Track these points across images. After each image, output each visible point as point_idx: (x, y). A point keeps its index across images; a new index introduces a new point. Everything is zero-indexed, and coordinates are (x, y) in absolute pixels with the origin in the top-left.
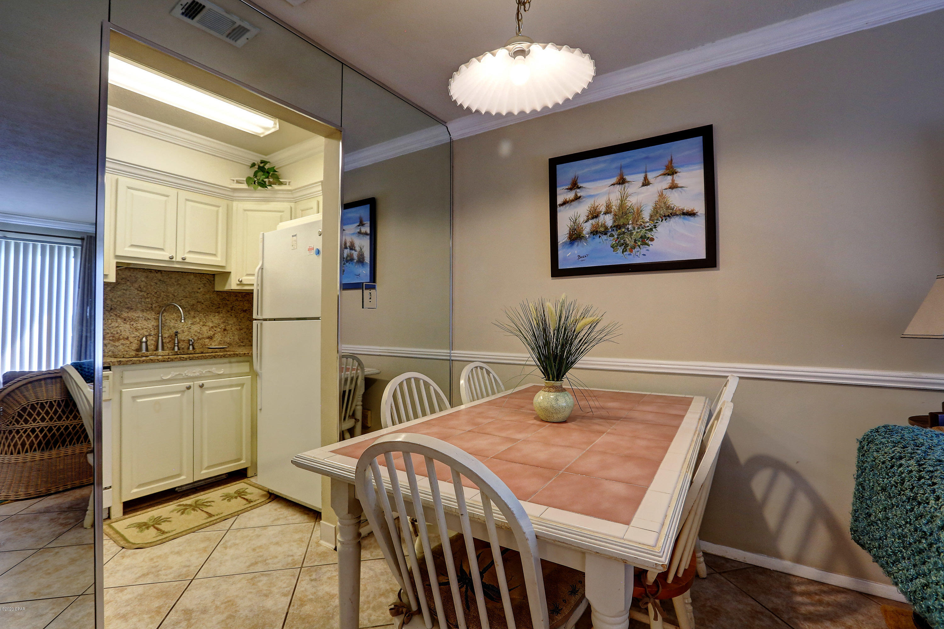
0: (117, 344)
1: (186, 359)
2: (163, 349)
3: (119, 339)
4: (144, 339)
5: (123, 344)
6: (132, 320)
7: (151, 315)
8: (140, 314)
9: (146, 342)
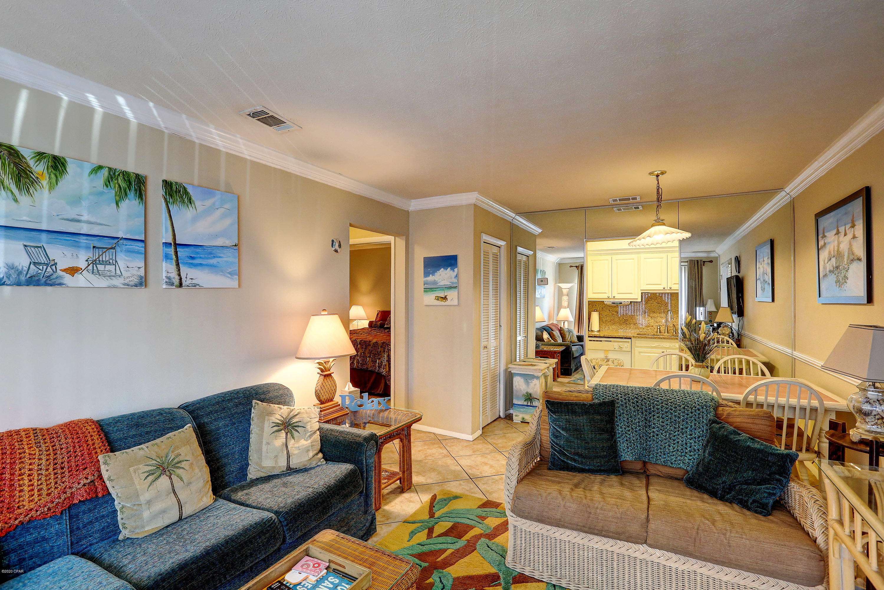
0: (648, 328)
1: (662, 338)
2: (668, 333)
3: (649, 326)
4: (659, 327)
5: (651, 329)
6: (655, 317)
7: (663, 315)
8: (658, 315)
9: (660, 329)
